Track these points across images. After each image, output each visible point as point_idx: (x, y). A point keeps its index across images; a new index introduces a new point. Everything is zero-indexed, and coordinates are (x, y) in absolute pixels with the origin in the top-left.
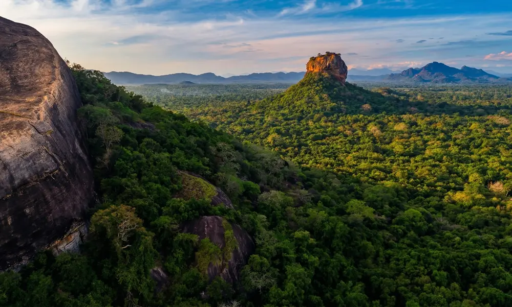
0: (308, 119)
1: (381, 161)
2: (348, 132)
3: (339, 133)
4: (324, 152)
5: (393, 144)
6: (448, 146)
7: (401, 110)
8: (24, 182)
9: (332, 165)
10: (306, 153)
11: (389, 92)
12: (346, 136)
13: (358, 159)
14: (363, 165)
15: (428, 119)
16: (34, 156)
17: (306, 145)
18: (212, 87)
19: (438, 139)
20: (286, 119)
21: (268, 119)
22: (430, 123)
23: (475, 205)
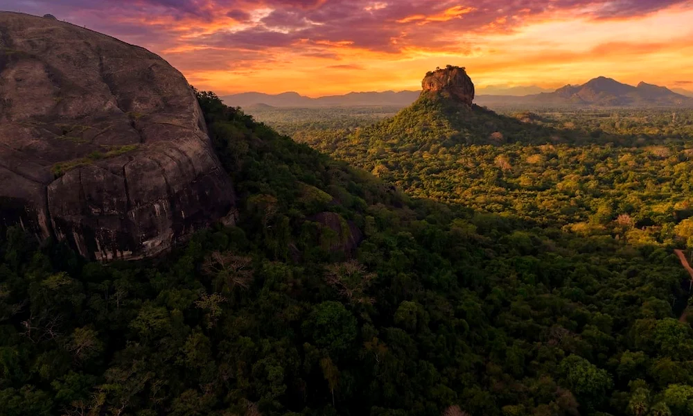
0: (423, 151)
1: (503, 194)
2: (470, 165)
3: (458, 165)
4: (439, 185)
5: (521, 178)
6: (587, 180)
7: (541, 140)
8: (201, 175)
9: (446, 198)
10: (417, 187)
11: (532, 116)
12: (467, 169)
13: (477, 193)
14: (481, 199)
15: (571, 150)
16: (204, 156)
17: (419, 179)
18: (297, 111)
19: (577, 173)
20: (395, 151)
21: (373, 151)
22: (574, 154)
23: (593, 235)
